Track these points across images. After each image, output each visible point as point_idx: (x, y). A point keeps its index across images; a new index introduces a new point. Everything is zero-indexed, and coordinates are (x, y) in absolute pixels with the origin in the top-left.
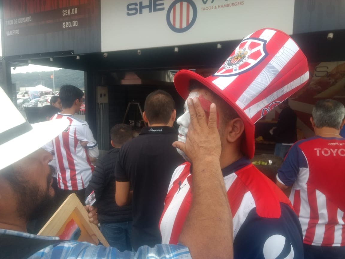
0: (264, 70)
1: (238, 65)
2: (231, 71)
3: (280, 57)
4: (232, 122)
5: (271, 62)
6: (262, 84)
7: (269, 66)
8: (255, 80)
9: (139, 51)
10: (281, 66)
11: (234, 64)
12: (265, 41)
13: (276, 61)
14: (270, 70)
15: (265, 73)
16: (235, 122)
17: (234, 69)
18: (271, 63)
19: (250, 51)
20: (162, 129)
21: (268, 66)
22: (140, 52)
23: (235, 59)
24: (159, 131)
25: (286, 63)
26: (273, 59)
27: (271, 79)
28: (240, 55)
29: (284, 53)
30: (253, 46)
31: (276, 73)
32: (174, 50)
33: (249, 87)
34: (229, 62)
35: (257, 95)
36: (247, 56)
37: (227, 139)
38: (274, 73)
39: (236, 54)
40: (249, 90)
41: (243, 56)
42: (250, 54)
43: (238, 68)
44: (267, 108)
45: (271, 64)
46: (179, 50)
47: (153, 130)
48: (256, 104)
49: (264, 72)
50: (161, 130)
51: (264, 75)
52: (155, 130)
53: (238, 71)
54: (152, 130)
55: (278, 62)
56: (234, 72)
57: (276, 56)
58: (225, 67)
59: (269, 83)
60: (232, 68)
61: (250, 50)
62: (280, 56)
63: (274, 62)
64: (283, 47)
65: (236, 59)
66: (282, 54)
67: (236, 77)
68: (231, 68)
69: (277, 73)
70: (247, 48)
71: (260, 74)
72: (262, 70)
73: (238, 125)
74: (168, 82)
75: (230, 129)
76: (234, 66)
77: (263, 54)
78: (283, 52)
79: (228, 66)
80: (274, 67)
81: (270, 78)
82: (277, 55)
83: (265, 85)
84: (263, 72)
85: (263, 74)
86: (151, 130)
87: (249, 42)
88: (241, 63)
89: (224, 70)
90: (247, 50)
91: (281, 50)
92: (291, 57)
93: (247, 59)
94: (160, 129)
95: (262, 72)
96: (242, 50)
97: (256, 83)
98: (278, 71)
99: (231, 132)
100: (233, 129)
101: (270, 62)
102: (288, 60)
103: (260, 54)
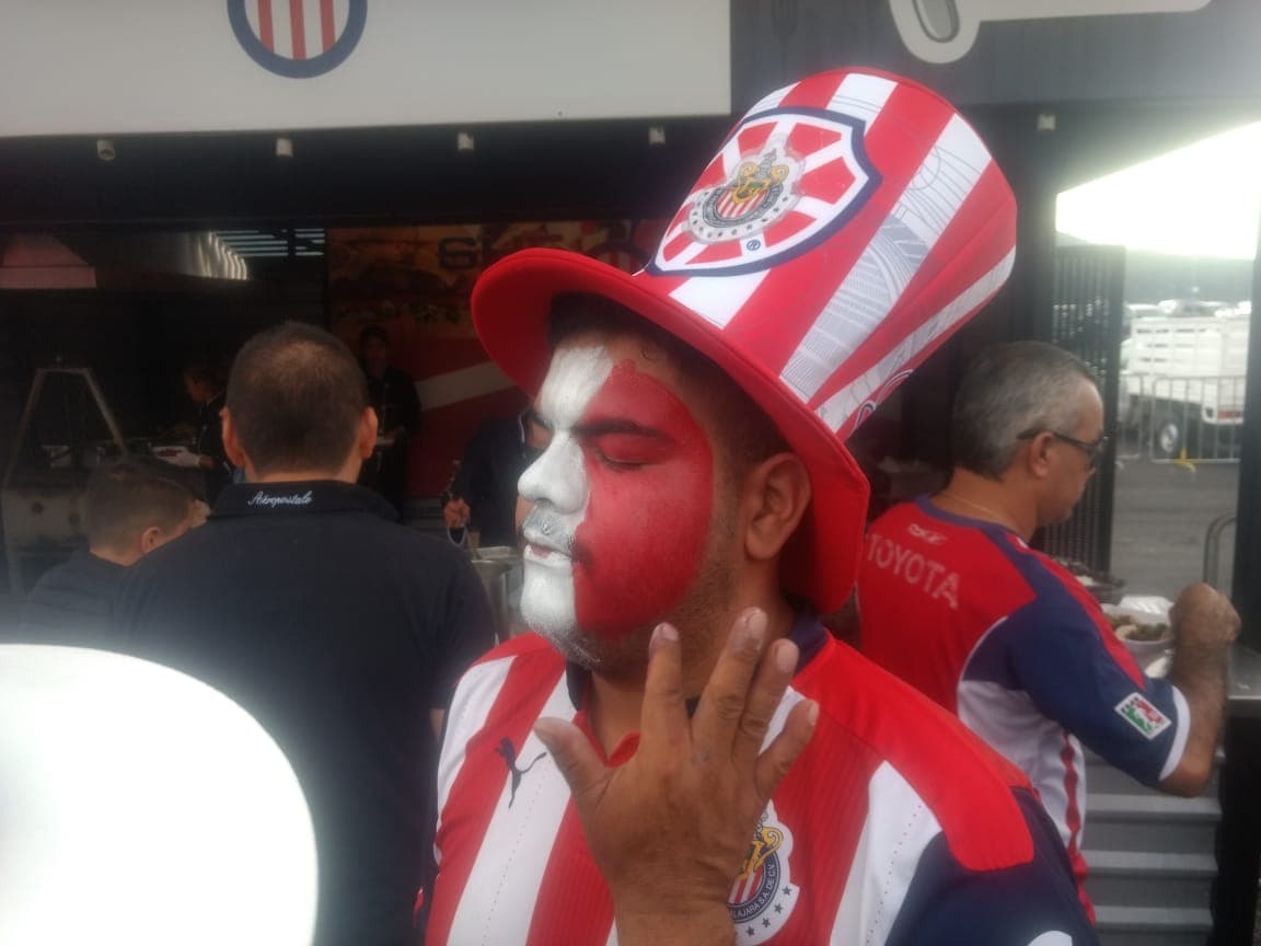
0: (872, 243)
1: (757, 224)
2: (732, 249)
3: (928, 191)
4: (763, 470)
5: (897, 211)
6: (870, 303)
7: (889, 227)
8: (843, 287)
9: (101, 146)
10: (935, 226)
11: (737, 222)
12: (857, 124)
13: (916, 208)
14: (896, 242)
15: (876, 258)
16: (774, 472)
17: (743, 244)
18: (898, 216)
19: (797, 165)
20: (310, 493)
21: (886, 226)
22: (110, 148)
23: (736, 199)
24: (297, 500)
25: (952, 214)
26: (903, 199)
27: (899, 282)
28: (752, 180)
29: (940, 175)
30: (804, 141)
31: (919, 257)
32: (274, 148)
33: (819, 319)
34: (710, 209)
35: (851, 351)
36: (787, 184)
37: (745, 546)
38: (910, 259)
39: (735, 176)
40: (821, 331)
41: (770, 186)
42: (799, 178)
43: (760, 238)
44: (874, 400)
45: (897, 221)
46: (295, 148)
47: (271, 500)
48: (846, 390)
49: (873, 254)
50: (307, 499)
51: (874, 267)
52: (279, 500)
53: (765, 252)
54: (266, 501)
55: (922, 210)
56: (748, 257)
57: (911, 185)
58: (697, 232)
59: (895, 298)
60: (735, 237)
61: (797, 160)
62: (929, 185)
63: (908, 209)
64: (933, 150)
65: (740, 196)
66: (932, 177)
67: (759, 278)
68: (727, 234)
69: (921, 257)
70: (781, 152)
71: (860, 262)
72: (865, 247)
73: (782, 484)
74: (207, 279)
75: (755, 503)
76: (742, 230)
77: (861, 179)
78: (939, 170)
79: (708, 229)
80: (907, 233)
81: (896, 276)
82: (918, 181)
83: (879, 307)
84: (868, 252)
85: (871, 260)
86: (262, 499)
87: (786, 124)
88: (771, 215)
89: (695, 249)
90: (782, 159)
91: (930, 161)
92: (968, 189)
93: (792, 198)
94: (301, 495)
95: (865, 254)
96: (757, 159)
97: (844, 302)
98: (925, 247)
99: (759, 517)
100: (766, 505)
101: (893, 212)
102: (958, 205)
103: (849, 179)
